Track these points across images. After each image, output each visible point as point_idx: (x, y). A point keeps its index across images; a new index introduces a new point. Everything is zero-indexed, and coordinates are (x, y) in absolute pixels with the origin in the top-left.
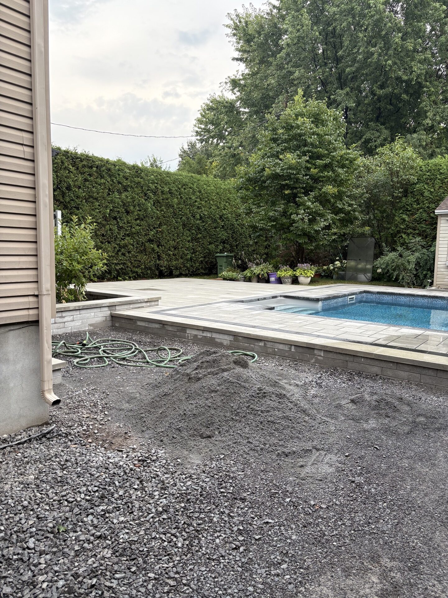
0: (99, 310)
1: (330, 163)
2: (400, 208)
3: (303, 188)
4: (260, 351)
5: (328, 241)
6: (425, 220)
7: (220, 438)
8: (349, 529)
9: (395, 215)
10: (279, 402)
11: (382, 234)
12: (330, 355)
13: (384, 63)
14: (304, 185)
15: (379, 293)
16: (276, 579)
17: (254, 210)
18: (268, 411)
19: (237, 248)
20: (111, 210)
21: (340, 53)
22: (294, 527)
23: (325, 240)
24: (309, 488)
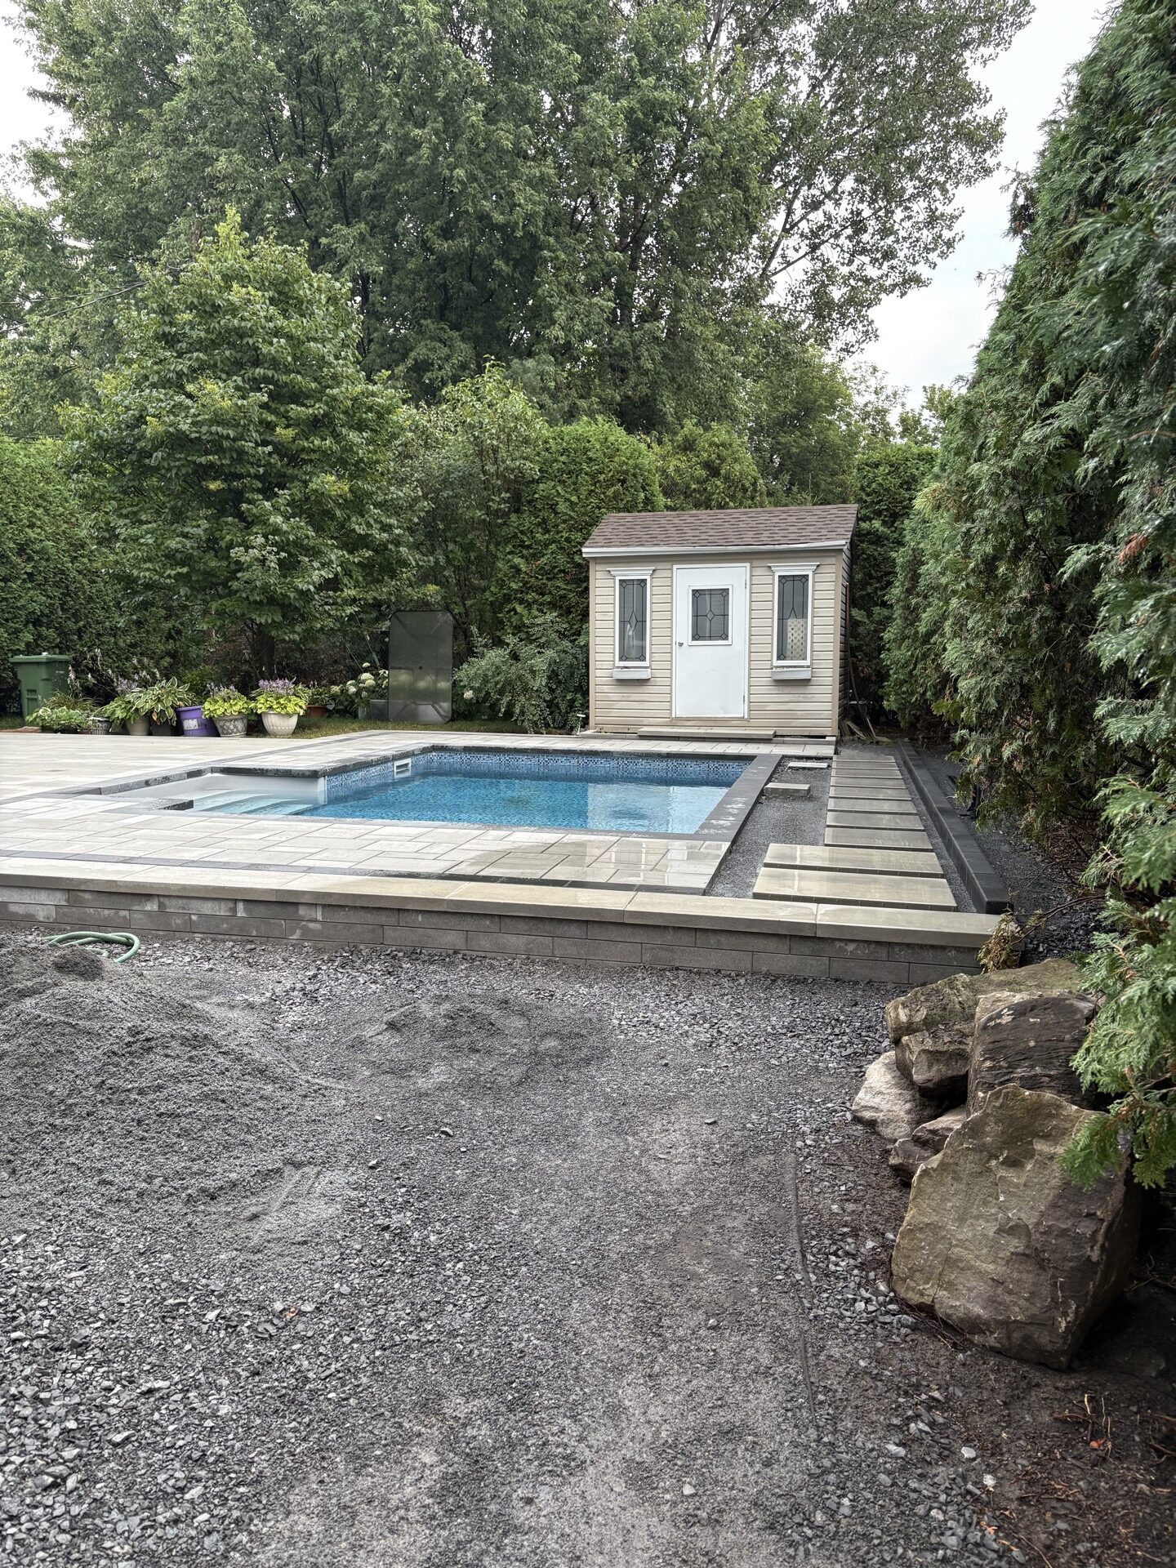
1: (325, 415)
2: (507, 541)
3: (257, 477)
4: (149, 926)
5: (337, 619)
6: (563, 571)
7: (14, 1189)
8: (369, 1348)
9: (496, 557)
10: (191, 1059)
11: (469, 603)
12: (340, 916)
13: (447, 172)
14: (261, 470)
15: (467, 750)
16: (171, 1532)
17: (122, 532)
18: (160, 1088)
19: (80, 638)
21: (335, 127)
22: (226, 1382)
23: (327, 616)
24: (273, 1270)
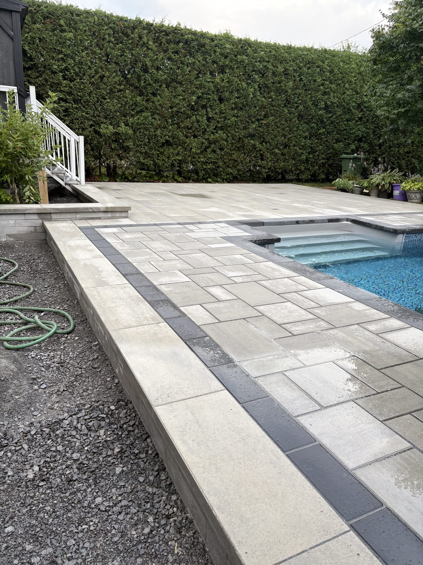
0: (22, 217)
20: (198, 98)
